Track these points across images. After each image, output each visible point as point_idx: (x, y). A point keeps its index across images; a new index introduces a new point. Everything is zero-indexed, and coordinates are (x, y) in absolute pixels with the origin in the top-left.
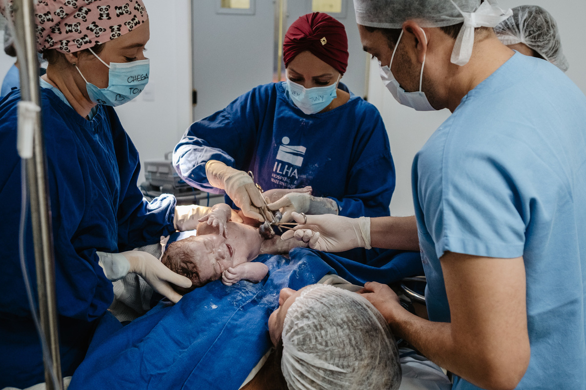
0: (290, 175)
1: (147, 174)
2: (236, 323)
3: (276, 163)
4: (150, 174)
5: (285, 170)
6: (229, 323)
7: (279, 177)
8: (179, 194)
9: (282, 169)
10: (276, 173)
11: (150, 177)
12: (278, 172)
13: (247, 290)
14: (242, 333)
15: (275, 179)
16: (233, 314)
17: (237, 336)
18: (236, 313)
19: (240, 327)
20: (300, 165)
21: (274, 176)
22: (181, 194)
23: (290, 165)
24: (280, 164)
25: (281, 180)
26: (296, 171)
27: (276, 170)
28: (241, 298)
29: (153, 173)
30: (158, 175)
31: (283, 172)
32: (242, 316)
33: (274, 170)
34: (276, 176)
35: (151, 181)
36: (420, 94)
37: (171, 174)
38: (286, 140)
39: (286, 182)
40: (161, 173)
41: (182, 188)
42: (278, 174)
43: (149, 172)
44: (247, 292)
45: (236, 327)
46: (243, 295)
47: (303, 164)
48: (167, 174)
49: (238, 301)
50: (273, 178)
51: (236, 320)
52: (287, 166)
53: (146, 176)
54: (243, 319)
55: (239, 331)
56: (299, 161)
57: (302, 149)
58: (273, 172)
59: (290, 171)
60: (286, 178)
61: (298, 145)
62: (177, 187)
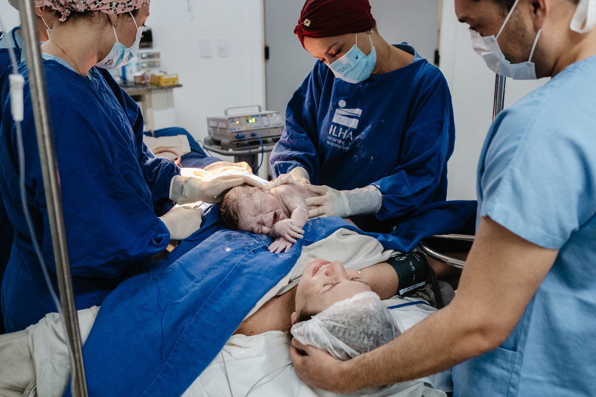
0: (345, 138)
1: (209, 129)
2: (245, 263)
3: (332, 126)
4: (212, 129)
5: (340, 133)
6: (239, 263)
7: (334, 140)
8: (236, 149)
9: (337, 132)
10: (331, 135)
11: (212, 132)
12: (333, 134)
13: (261, 239)
14: (248, 273)
15: (331, 141)
16: (242, 257)
17: (245, 274)
18: (247, 256)
19: (248, 267)
20: (356, 127)
21: (330, 138)
22: (239, 148)
23: (345, 128)
24: (336, 127)
25: (336, 143)
26: (351, 133)
27: (332, 133)
28: (254, 244)
29: (215, 128)
30: (218, 130)
31: (338, 135)
32: (251, 258)
33: (330, 133)
34: (331, 139)
35: (212, 135)
36: (528, 64)
37: (229, 130)
38: (342, 103)
39: (341, 144)
40: (221, 128)
41: (239, 142)
42: (334, 137)
43: (211, 127)
44: (261, 240)
45: (244, 267)
46: (256, 242)
47: (358, 126)
48: (225, 129)
49: (250, 246)
50: (328, 140)
51: (245, 261)
52: (341, 129)
53: (208, 131)
54: (252, 260)
55: (246, 270)
56: (354, 124)
57: (358, 111)
58: (329, 135)
59: (345, 134)
60: (340, 141)
61: (355, 107)
62: (234, 141)
